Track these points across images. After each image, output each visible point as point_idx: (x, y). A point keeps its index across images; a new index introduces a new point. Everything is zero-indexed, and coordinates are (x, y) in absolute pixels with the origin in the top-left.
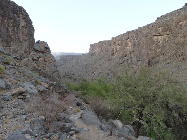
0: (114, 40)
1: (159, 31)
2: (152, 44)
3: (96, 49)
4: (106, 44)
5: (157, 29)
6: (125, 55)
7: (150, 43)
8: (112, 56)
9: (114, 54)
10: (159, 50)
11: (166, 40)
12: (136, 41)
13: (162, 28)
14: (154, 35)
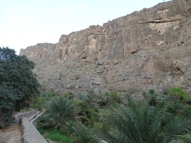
0: (65, 38)
1: (161, 16)
2: (146, 35)
3: (31, 54)
4: (47, 47)
5: (156, 12)
6: (83, 55)
7: (142, 33)
8: (59, 60)
9: (61, 57)
10: (161, 43)
11: (174, 28)
12: (106, 36)
13: (167, 10)
14: (150, 21)
